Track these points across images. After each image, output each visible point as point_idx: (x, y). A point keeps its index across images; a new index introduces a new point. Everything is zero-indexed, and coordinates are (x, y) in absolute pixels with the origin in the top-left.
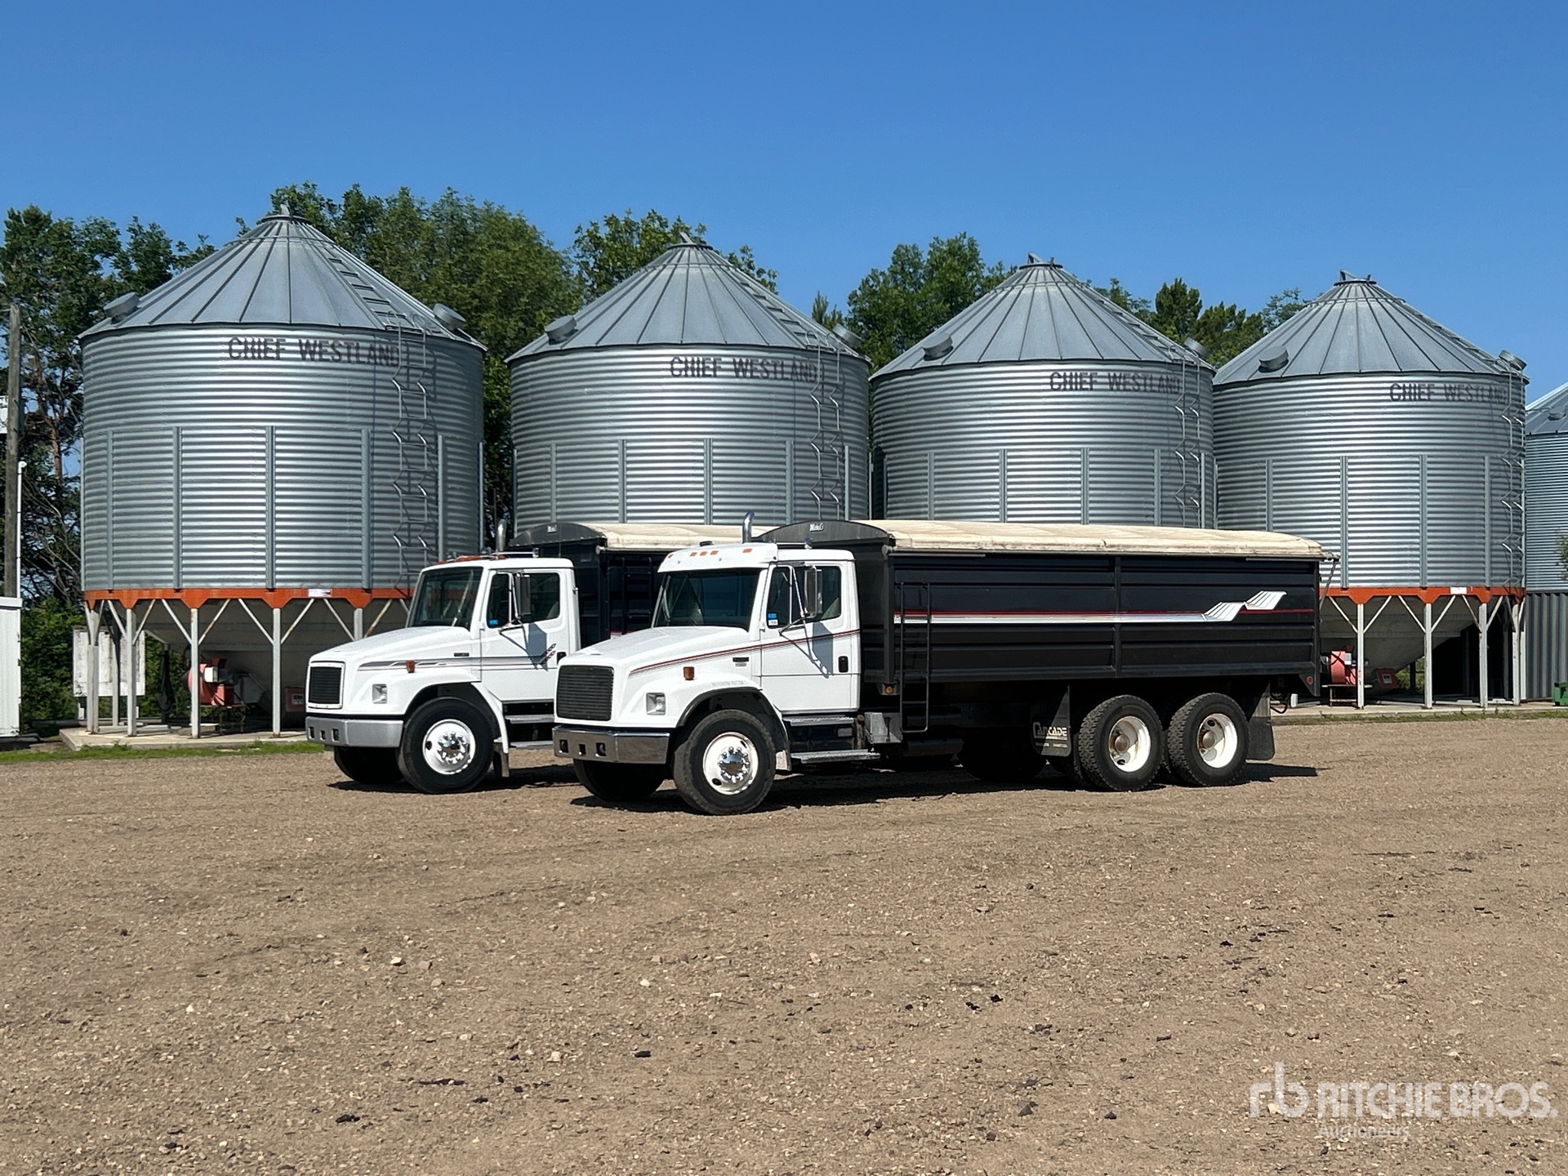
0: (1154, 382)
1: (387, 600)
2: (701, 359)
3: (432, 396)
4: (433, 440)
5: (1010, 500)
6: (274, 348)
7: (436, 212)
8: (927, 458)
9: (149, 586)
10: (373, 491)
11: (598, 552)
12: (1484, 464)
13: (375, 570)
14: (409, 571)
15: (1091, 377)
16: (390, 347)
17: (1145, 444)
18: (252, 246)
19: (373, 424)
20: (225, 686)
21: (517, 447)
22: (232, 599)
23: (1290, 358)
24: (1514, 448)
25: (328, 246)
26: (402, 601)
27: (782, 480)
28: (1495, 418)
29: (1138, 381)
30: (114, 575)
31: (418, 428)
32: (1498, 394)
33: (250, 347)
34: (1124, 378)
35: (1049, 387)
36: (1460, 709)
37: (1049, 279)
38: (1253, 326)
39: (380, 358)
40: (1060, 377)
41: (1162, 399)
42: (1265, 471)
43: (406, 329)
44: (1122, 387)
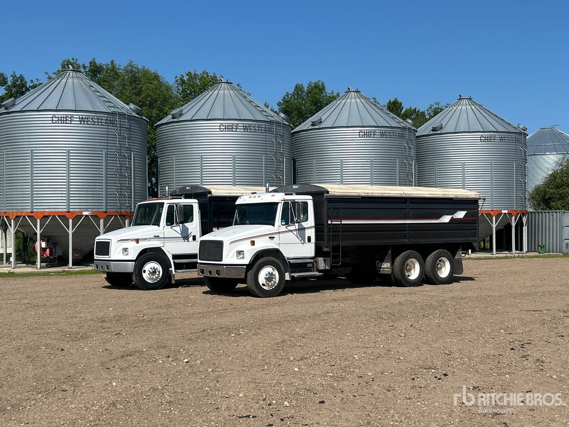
0: (396, 134)
1: (113, 216)
2: (231, 125)
3: (129, 138)
4: (130, 155)
5: (344, 178)
6: (69, 119)
7: (126, 69)
8: (313, 162)
9: (20, 211)
10: (107, 174)
11: (208, 197)
12: (513, 165)
13: (108, 204)
14: (121, 205)
15: (374, 133)
16: (113, 119)
17: (393, 157)
18: (59, 81)
19: (107, 149)
20: (50, 249)
21: (159, 158)
22: (53, 216)
23: (443, 126)
24: (524, 159)
25: (88, 81)
26: (118, 216)
27: (261, 171)
28: (517, 148)
29: (391, 134)
30: (6, 206)
31: (124, 150)
32: (518, 140)
33: (60, 119)
34: (386, 133)
35: (358, 136)
36: (506, 255)
37: (356, 96)
38: (422, 115)
39: (110, 123)
40: (362, 132)
41: (399, 141)
42: (435, 167)
43: (120, 112)
44: (385, 136)
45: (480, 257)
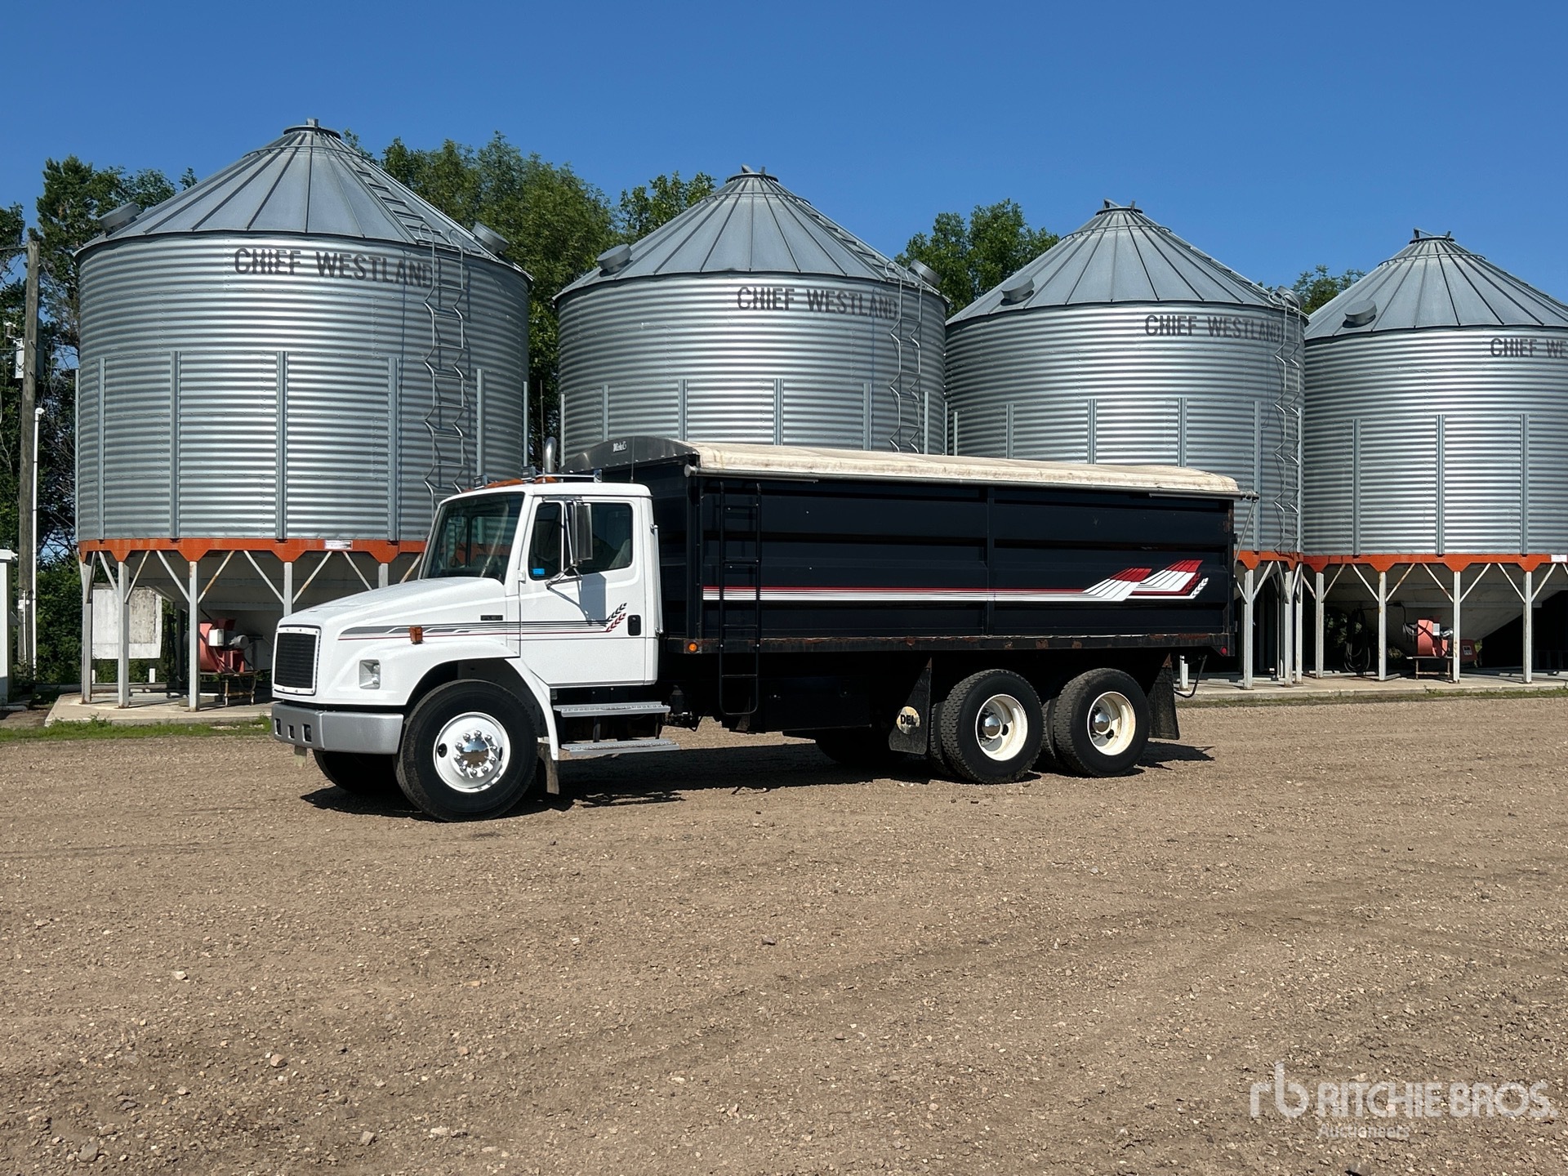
0: (1255, 328)
1: (417, 554)
2: (772, 290)
3: (471, 324)
4: (471, 374)
5: (1099, 454)
6: (288, 261)
7: (484, 159)
8: (1006, 410)
9: (142, 535)
10: (401, 430)
11: (687, 473)
13: (403, 519)
15: (1190, 321)
16: (421, 265)
17: (1246, 395)
18: (270, 156)
19: (402, 353)
20: (232, 650)
21: (566, 392)
22: (236, 551)
23: (1379, 312)
25: (357, 160)
27: (858, 427)
29: (1239, 326)
30: (105, 522)
31: (453, 358)
33: (259, 259)
34: (1225, 322)
35: (1144, 332)
36: (1563, 684)
37: (1131, 223)
39: (411, 276)
40: (1156, 320)
41: (1262, 347)
42: (1353, 431)
43: (441, 245)
44: (1222, 333)
45: (1492, 691)
